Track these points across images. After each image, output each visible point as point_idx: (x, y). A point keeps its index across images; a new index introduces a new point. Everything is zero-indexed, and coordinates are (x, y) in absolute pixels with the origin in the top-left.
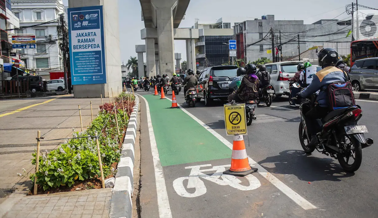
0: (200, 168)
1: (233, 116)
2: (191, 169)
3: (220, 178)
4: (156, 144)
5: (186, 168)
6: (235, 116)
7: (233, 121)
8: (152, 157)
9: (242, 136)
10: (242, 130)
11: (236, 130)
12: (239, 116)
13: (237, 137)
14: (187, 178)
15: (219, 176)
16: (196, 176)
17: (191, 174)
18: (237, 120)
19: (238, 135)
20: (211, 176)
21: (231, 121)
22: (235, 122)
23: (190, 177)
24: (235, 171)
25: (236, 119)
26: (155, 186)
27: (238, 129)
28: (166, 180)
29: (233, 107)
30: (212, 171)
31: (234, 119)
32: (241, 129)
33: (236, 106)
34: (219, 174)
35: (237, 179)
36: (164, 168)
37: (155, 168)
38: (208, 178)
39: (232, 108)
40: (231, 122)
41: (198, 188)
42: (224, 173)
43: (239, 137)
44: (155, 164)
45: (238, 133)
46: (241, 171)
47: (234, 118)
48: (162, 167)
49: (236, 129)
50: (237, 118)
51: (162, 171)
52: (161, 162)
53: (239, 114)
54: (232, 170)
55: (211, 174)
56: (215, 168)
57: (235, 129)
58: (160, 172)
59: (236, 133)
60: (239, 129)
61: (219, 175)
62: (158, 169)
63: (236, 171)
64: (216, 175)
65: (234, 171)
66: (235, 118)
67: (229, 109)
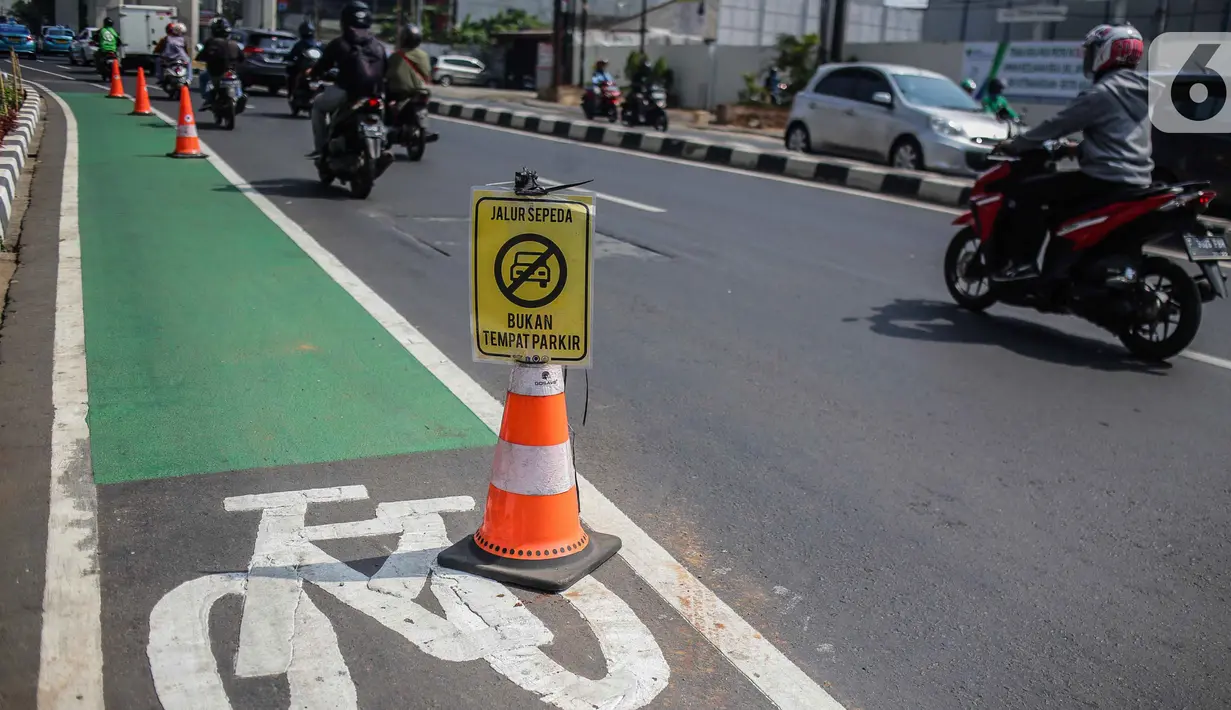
0: (304, 510)
1: (522, 259)
2: (255, 517)
3: (428, 601)
4: (80, 335)
5: (232, 504)
6: (532, 259)
7: (517, 283)
8: (50, 412)
9: (555, 371)
10: (566, 341)
11: (530, 339)
12: (552, 261)
13: (533, 373)
14: (236, 585)
15: (417, 584)
16: (286, 573)
17: (258, 560)
18: (543, 284)
19: (537, 362)
20: (376, 582)
21: (508, 283)
22: (530, 291)
23: (253, 579)
24: (507, 555)
25: (536, 275)
26: (36, 641)
27: (540, 332)
28: (108, 591)
29: (525, 205)
30: (374, 541)
31: (524, 277)
32: (558, 330)
33: (543, 205)
34: (413, 565)
35: (523, 610)
36: (110, 498)
37: (56, 489)
38: (355, 592)
39: (518, 215)
40: (508, 293)
41: (306, 685)
42: (447, 561)
43: (545, 375)
44: (59, 464)
45: (542, 353)
46: (543, 557)
47: (524, 269)
48: (100, 487)
49: (533, 331)
50: (542, 269)
51: (89, 523)
52: (93, 447)
53: (553, 249)
54: (493, 551)
55: (369, 561)
56: (389, 517)
57: (523, 331)
58: (77, 523)
59: (528, 352)
60: (547, 332)
61: (415, 573)
62: (71, 502)
63: (515, 556)
64: (398, 574)
65: (500, 553)
66: (533, 268)
67: (499, 214)
